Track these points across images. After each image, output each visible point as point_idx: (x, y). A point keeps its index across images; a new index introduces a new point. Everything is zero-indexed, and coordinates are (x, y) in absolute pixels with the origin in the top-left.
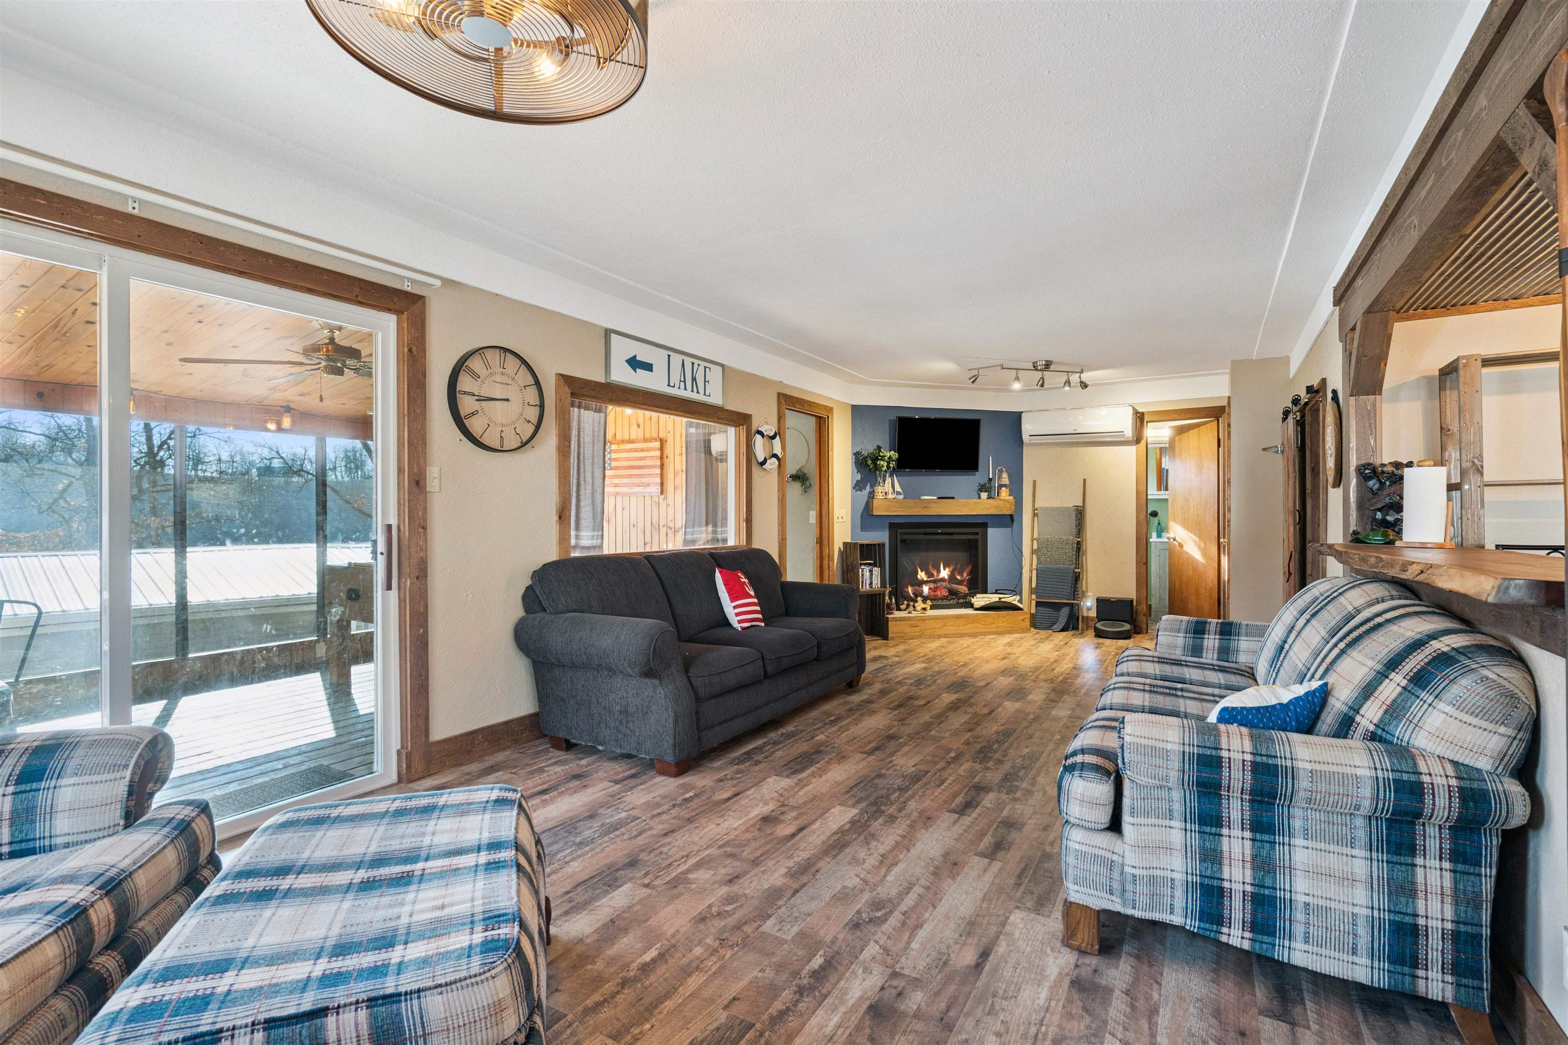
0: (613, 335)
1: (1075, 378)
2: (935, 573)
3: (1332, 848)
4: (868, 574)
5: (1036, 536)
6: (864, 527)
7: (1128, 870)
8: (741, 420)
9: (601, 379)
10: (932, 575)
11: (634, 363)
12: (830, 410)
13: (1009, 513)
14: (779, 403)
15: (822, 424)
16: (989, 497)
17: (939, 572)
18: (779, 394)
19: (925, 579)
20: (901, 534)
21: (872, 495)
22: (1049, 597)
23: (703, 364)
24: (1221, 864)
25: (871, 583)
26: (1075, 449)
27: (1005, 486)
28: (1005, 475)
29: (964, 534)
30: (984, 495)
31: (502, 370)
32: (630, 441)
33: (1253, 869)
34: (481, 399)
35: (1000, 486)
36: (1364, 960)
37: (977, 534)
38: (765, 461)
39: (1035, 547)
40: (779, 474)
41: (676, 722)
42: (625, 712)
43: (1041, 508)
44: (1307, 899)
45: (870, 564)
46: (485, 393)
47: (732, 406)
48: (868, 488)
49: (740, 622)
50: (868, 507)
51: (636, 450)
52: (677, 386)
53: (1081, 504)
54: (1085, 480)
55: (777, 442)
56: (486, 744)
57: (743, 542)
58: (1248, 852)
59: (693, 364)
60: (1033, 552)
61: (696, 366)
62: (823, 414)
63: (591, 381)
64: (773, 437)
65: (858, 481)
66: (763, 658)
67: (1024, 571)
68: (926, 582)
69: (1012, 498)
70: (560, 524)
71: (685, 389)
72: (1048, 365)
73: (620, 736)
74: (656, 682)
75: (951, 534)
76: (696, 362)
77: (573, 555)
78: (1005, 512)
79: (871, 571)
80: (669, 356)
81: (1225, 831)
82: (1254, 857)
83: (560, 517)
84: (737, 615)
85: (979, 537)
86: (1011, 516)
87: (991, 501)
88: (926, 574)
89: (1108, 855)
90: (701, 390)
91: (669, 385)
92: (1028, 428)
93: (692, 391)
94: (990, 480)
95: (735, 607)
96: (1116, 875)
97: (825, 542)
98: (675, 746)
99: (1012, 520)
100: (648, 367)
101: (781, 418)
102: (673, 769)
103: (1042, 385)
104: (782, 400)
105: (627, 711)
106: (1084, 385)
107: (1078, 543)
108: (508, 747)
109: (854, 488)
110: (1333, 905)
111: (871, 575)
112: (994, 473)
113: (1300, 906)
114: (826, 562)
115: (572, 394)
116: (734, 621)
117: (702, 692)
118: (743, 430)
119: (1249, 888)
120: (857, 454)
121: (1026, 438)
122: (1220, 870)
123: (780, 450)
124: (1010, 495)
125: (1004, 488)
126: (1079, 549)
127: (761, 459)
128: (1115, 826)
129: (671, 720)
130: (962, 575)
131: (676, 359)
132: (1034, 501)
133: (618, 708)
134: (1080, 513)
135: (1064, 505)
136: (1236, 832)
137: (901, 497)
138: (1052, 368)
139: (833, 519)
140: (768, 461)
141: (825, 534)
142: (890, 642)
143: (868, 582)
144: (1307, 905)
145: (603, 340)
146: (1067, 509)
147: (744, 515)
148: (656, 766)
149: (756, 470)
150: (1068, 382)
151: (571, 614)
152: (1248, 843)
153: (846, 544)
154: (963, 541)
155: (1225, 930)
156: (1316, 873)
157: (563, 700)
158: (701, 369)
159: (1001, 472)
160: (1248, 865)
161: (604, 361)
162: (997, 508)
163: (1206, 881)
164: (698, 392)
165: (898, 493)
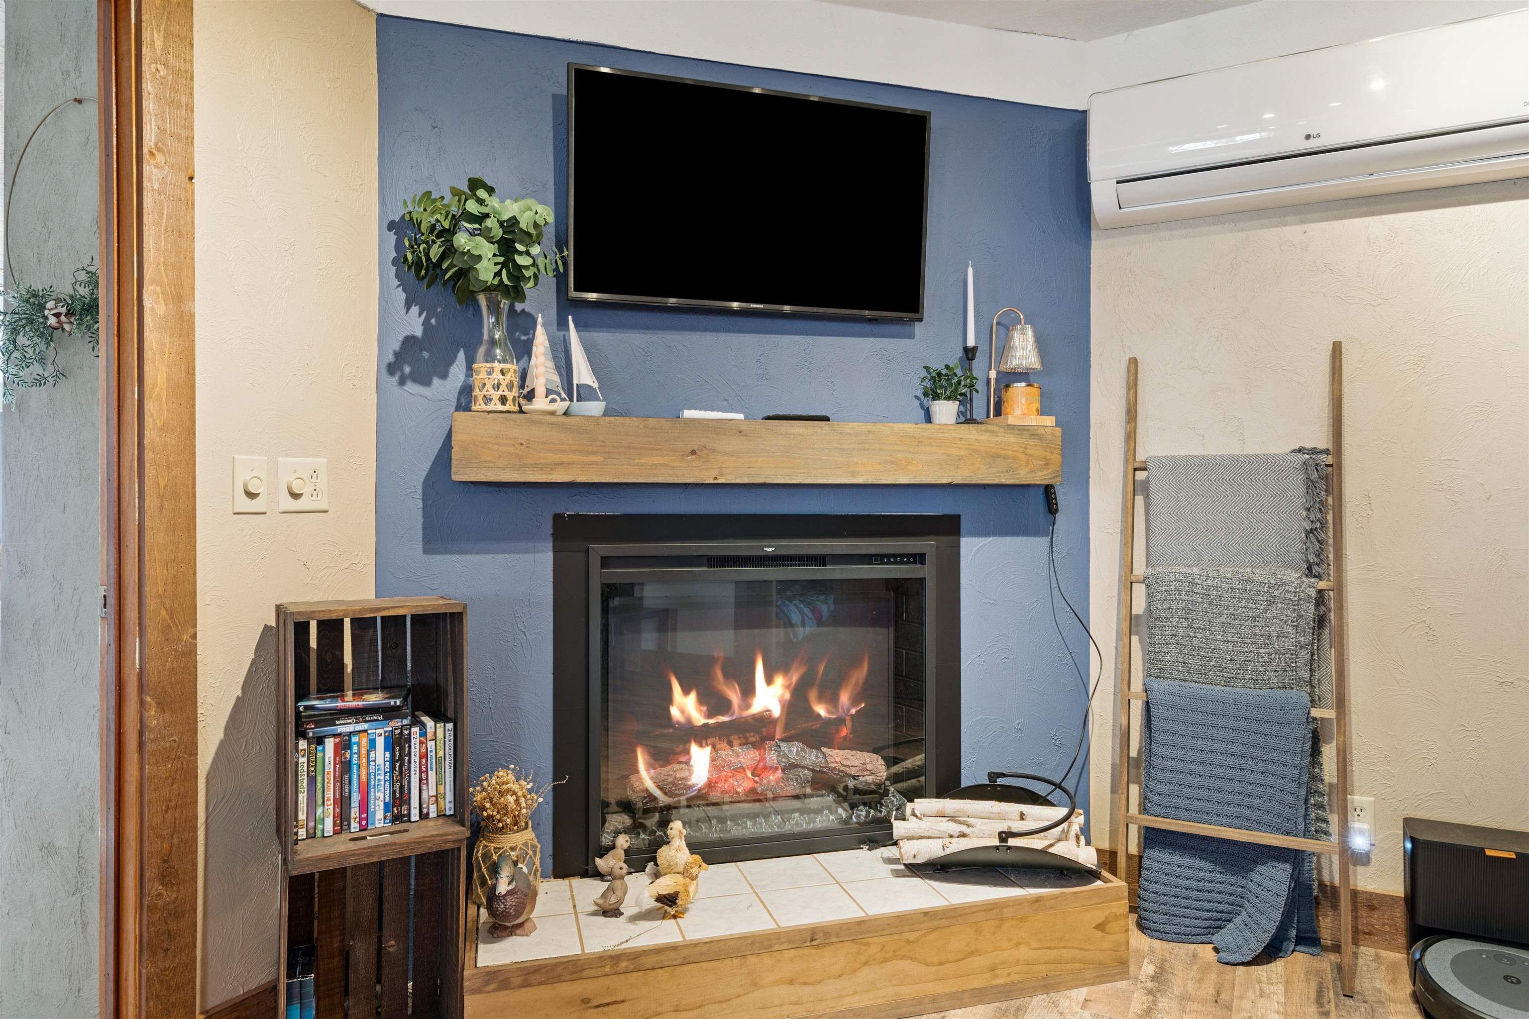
2: (734, 697)
4: (381, 756)
5: (1140, 568)
10: (723, 706)
13: (1040, 478)
16: (967, 418)
17: (748, 690)
19: (699, 719)
20: (606, 562)
22: (1198, 816)
27: (1023, 376)
28: (1022, 338)
29: (868, 559)
30: (946, 410)
35: (1008, 378)
37: (920, 558)
39: (1139, 606)
43: (1162, 462)
45: (388, 713)
48: (447, 372)
53: (1322, 441)
54: (1337, 350)
60: (1132, 624)
65: (409, 341)
67: (1096, 706)
68: (702, 735)
69: (1049, 421)
75: (821, 560)
78: (1023, 476)
85: (927, 572)
86: (1048, 490)
87: (970, 433)
88: (701, 700)
92: (1109, 168)
94: (969, 353)
99: (1051, 508)
109: (392, 369)
112: (982, 331)
124: (1042, 412)
125: (1020, 386)
126: (1321, 622)
130: (832, 699)
132: (1131, 437)
134: (1321, 478)
135: (1253, 448)
137: (595, 408)
143: (380, 797)
146: (1269, 462)
154: (862, 586)
159: (1007, 327)
162: (994, 458)
165: (585, 393)
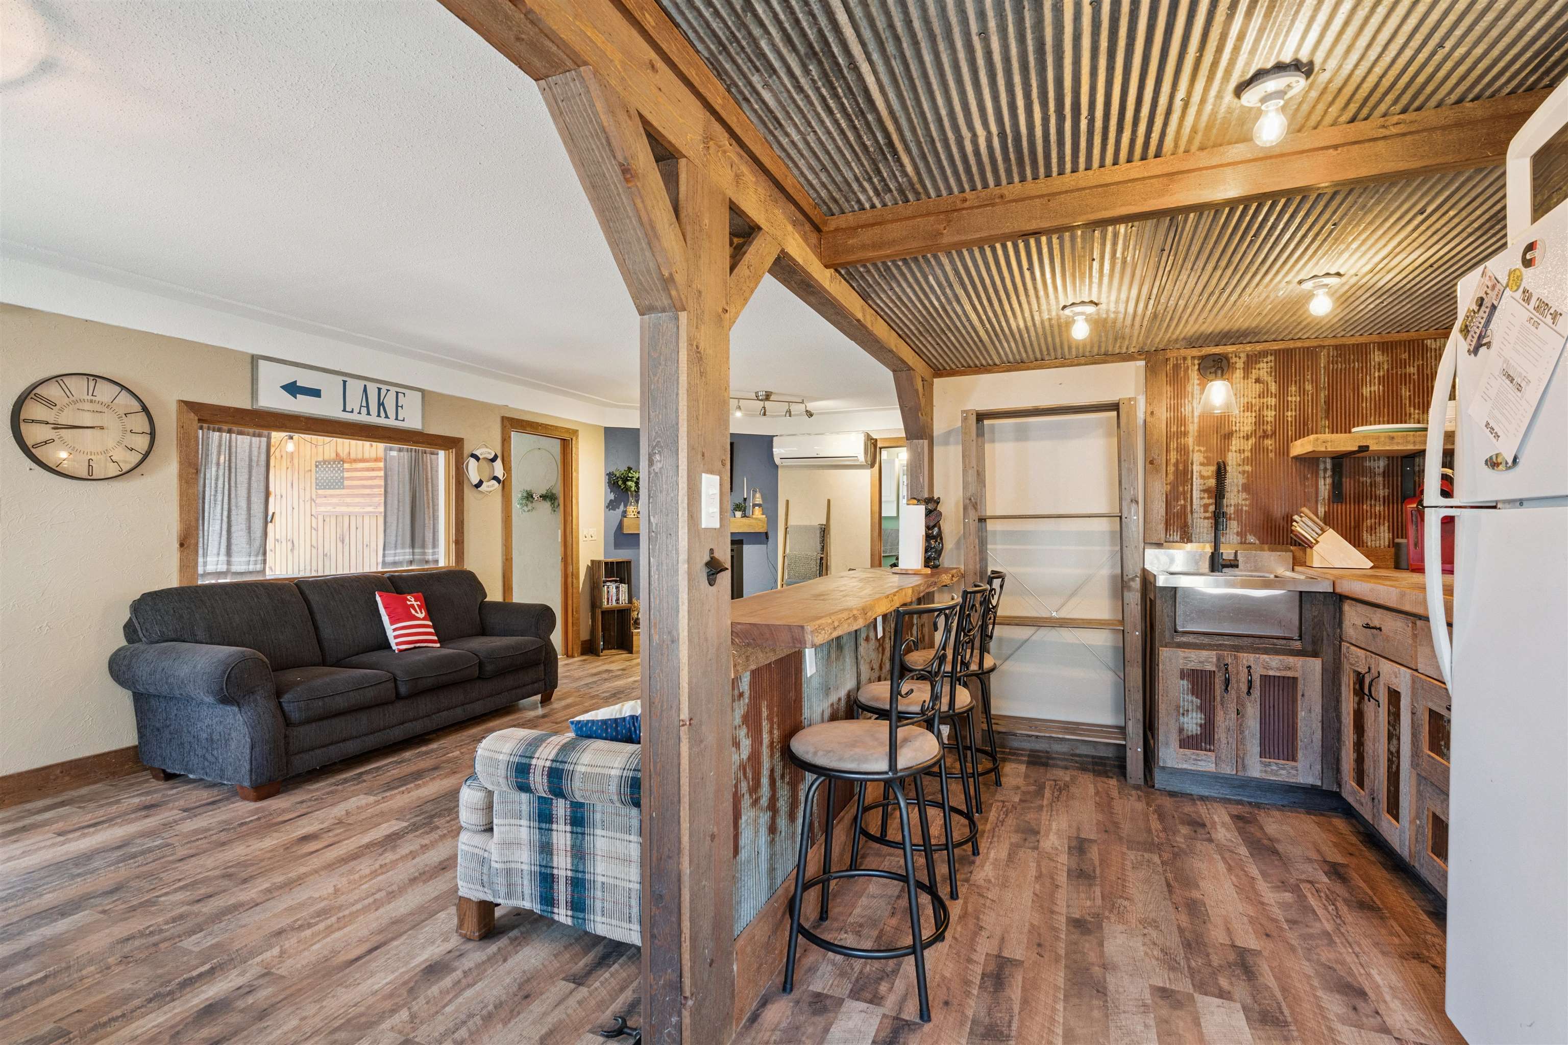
0: (262, 363)
1: (797, 409)
3: (618, 835)
4: (615, 590)
5: (787, 552)
6: (617, 545)
7: (494, 865)
8: (452, 444)
9: (247, 406)
11: (292, 389)
12: (575, 432)
13: (764, 531)
14: (504, 427)
15: (567, 446)
16: (743, 516)
18: (503, 418)
21: (624, 515)
23: (393, 390)
24: (552, 854)
25: (618, 600)
26: (821, 472)
27: (759, 505)
28: (758, 495)
30: (738, 514)
31: (90, 397)
32: (363, 460)
33: (572, 857)
34: (57, 427)
35: (754, 506)
36: (636, 927)
37: (732, 550)
38: (480, 483)
40: (503, 496)
41: (252, 748)
42: (211, 740)
43: (793, 526)
44: (604, 879)
45: (616, 581)
46: (63, 420)
47: (436, 429)
48: (622, 507)
49: (397, 644)
50: (620, 526)
51: (368, 470)
52: (356, 410)
53: (825, 523)
54: (829, 501)
55: (498, 464)
56: (67, 778)
57: (453, 563)
58: (569, 843)
59: (379, 389)
60: (785, 567)
61: (383, 393)
62: (566, 436)
63: (229, 408)
64: (493, 460)
65: (611, 500)
66: (395, 680)
69: (766, 517)
70: (181, 552)
71: (368, 414)
72: (768, 397)
73: (206, 763)
74: (236, 709)
76: (384, 388)
77: (200, 582)
78: (760, 530)
79: (617, 588)
80: (345, 382)
81: (554, 826)
82: (573, 846)
83: (182, 545)
84: (396, 637)
85: (734, 553)
86: (766, 534)
87: (744, 520)
89: (481, 853)
90: (391, 412)
91: (344, 410)
92: (778, 451)
93: (379, 415)
94: (744, 499)
95: (395, 630)
96: (485, 870)
97: (570, 561)
98: (251, 771)
99: (767, 538)
100: (316, 393)
101: (506, 441)
102: (252, 794)
103: (765, 414)
104: (507, 423)
105: (212, 740)
106: (810, 414)
107: (821, 559)
108: (100, 780)
109: (606, 507)
110: (618, 882)
111: (618, 594)
112: (748, 493)
113: (599, 885)
114: (570, 580)
115: (200, 420)
116: (393, 642)
117: (295, 716)
118: (453, 453)
119: (569, 874)
120: (610, 475)
121: (777, 461)
122: (552, 859)
123: (502, 471)
124: (764, 514)
125: (757, 508)
126: (822, 564)
127: (475, 481)
128: (489, 829)
129: (248, 746)
131: (354, 387)
132: (787, 520)
133: (205, 736)
134: (824, 531)
135: (811, 524)
136: (561, 827)
138: (772, 398)
139: (578, 538)
140: (485, 484)
141: (569, 553)
142: (634, 656)
143: (614, 598)
144: (603, 883)
145: (249, 366)
146: (813, 527)
147: (453, 537)
148: (237, 793)
149: (469, 493)
150: (789, 412)
151: (165, 644)
152: (569, 835)
153: (595, 564)
155: (556, 910)
156: (610, 857)
157: (158, 730)
158: (392, 395)
159: (755, 492)
160: (569, 854)
161: (249, 386)
162: (750, 526)
163: (543, 870)
164: (387, 417)
